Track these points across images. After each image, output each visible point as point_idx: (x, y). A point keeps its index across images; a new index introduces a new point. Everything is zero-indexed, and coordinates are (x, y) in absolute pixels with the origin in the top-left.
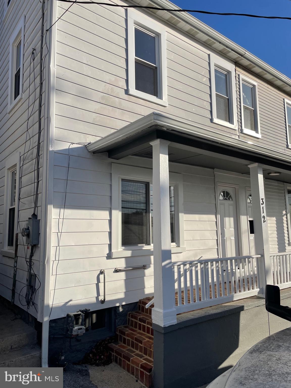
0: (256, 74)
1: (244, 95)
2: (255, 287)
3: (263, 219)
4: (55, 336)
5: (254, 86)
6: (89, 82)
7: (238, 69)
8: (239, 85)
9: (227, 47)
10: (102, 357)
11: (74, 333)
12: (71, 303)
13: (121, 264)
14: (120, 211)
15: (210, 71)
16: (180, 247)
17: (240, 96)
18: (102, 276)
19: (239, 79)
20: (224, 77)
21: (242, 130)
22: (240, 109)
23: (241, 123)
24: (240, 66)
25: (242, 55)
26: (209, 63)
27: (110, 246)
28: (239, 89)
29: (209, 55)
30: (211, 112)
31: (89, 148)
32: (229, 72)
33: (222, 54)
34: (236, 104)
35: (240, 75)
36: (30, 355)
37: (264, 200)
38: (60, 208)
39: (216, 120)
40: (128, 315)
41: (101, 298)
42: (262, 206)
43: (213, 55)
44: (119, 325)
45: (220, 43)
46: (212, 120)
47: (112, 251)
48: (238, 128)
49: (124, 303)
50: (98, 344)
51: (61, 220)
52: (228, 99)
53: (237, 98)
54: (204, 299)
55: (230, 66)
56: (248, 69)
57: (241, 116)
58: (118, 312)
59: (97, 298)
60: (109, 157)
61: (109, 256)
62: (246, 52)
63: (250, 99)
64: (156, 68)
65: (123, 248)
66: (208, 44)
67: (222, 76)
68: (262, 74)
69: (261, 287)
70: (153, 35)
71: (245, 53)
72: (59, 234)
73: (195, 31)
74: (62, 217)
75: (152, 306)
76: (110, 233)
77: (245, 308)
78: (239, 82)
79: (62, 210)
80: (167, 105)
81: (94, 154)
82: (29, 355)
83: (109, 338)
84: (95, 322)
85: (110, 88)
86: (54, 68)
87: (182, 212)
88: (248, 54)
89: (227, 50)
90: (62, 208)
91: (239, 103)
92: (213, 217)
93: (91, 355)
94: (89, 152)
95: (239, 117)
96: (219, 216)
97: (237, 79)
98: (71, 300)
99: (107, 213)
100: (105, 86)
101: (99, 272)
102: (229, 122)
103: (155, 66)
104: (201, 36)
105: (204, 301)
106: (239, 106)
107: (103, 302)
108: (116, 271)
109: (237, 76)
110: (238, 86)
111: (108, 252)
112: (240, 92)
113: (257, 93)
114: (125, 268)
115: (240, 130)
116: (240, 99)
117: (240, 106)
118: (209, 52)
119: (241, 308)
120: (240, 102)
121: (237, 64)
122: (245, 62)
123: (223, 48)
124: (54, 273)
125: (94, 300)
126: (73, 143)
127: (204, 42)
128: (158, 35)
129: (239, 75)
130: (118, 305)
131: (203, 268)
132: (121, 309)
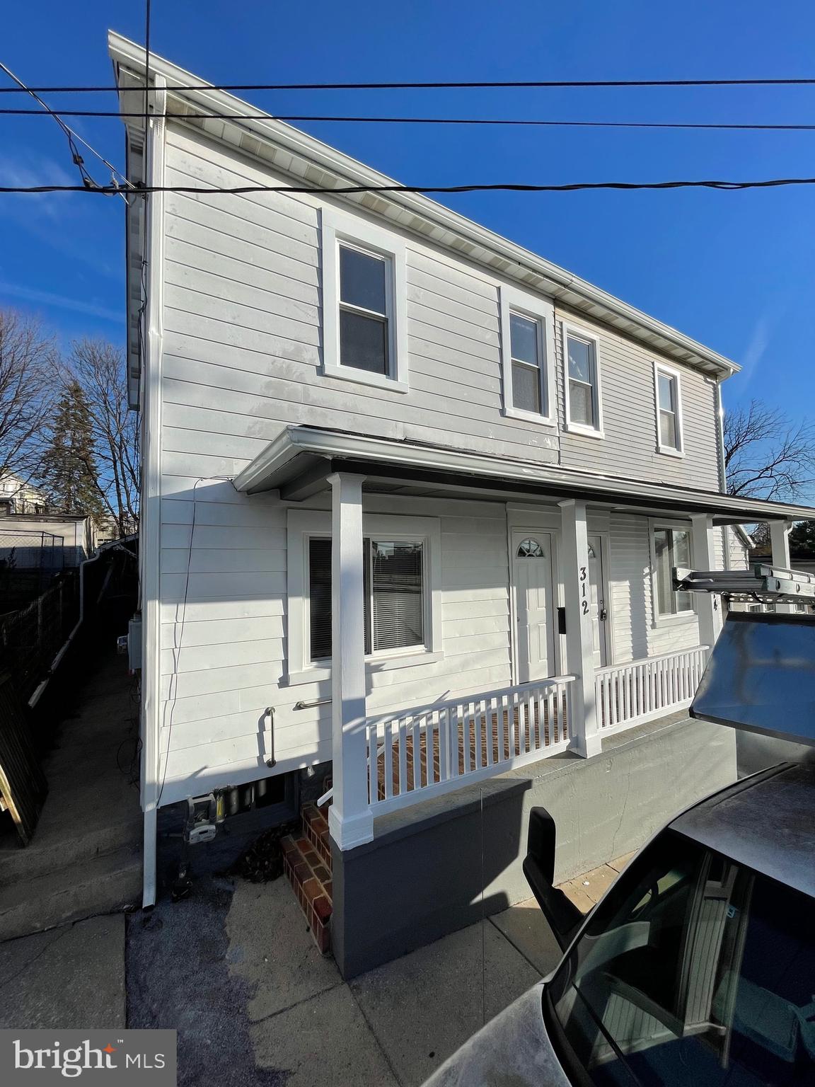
0: (596, 318)
1: (573, 359)
2: (562, 736)
3: (582, 609)
4: (171, 835)
5: (593, 342)
6: (235, 358)
7: (559, 311)
8: (562, 342)
9: (534, 271)
10: (266, 863)
11: (192, 842)
12: (205, 772)
13: (311, 694)
14: (307, 597)
15: (500, 319)
16: (432, 652)
17: (563, 362)
18: (268, 720)
19: (561, 330)
20: (532, 330)
21: (565, 427)
22: (563, 387)
23: (564, 413)
24: (565, 306)
25: (565, 286)
26: (499, 305)
27: (285, 663)
28: (562, 349)
29: (499, 289)
30: (502, 396)
31: (236, 484)
32: (541, 320)
33: (527, 285)
34: (555, 378)
35: (564, 323)
36: (122, 871)
37: (587, 571)
38: (178, 603)
39: (511, 411)
40: (324, 781)
41: (267, 758)
42: (581, 583)
43: (507, 288)
44: (307, 800)
45: (519, 263)
46: (502, 412)
47: (289, 673)
48: (558, 423)
49: (316, 763)
50: (264, 836)
51: (179, 626)
52: (539, 370)
53: (556, 368)
54: (444, 777)
55: (542, 308)
56: (581, 311)
57: (564, 400)
58: (304, 778)
59: (260, 758)
60: (281, 499)
61: (284, 682)
62: (573, 279)
63: (585, 366)
64: (386, 320)
65: (315, 664)
66: (497, 268)
67: (528, 328)
68: (608, 318)
69: (574, 735)
70: (379, 257)
71: (572, 281)
72: (176, 651)
73: (465, 244)
74: (180, 620)
75: (330, 802)
76: (285, 641)
77: (535, 784)
78: (562, 336)
79: (181, 607)
80: (408, 391)
81: (248, 494)
82: (119, 871)
83: (285, 825)
84: (264, 796)
85: (284, 366)
86: (157, 335)
87: (437, 589)
88: (578, 282)
89: (535, 276)
90: (181, 602)
91: (560, 376)
92: (502, 592)
93: (247, 858)
94: (240, 491)
95: (561, 402)
96: (514, 590)
97: (558, 331)
98: (205, 768)
99: (280, 603)
100: (272, 364)
101: (263, 712)
102: (540, 412)
103: (383, 316)
104: (478, 252)
105: (444, 781)
106: (560, 382)
107: (272, 763)
108: (299, 707)
109: (558, 324)
110: (559, 344)
111: (281, 675)
112: (562, 355)
113: (598, 354)
114: (319, 700)
115: (561, 426)
116: (563, 368)
117: (563, 381)
118: (498, 283)
119: (528, 785)
120: (563, 375)
121: (558, 302)
122: (574, 299)
123: (526, 274)
124: (168, 723)
125: (255, 763)
126: (202, 479)
127: (488, 264)
128: (391, 257)
129: (561, 323)
130: (303, 766)
131: (444, 718)
132: (311, 772)
